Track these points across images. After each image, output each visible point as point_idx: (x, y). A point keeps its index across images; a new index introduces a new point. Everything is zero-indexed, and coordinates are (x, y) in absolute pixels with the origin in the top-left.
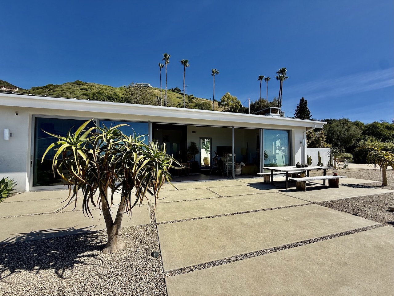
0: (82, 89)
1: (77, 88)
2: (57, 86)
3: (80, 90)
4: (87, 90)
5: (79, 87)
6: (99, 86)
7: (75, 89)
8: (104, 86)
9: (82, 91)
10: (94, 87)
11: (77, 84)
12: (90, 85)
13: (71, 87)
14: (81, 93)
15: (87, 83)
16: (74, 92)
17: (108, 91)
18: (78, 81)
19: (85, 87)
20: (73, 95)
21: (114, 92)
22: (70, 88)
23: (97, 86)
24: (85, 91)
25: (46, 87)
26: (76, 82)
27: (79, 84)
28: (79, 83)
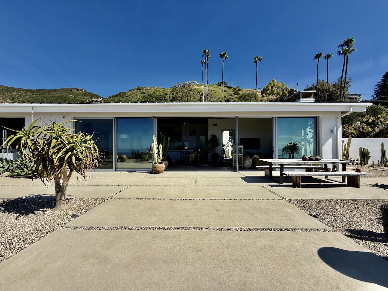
0: (142, 93)
1: (138, 93)
2: (124, 93)
3: (140, 94)
4: (145, 94)
5: (140, 92)
6: (154, 89)
7: (137, 93)
8: (158, 88)
9: (142, 95)
10: (151, 90)
11: (138, 90)
12: (148, 89)
15: (145, 88)
17: (161, 92)
18: (139, 87)
19: (144, 91)
21: (166, 92)
22: (133, 94)
23: (152, 89)
24: (144, 94)
25: (118, 95)
26: (137, 88)
27: (140, 90)
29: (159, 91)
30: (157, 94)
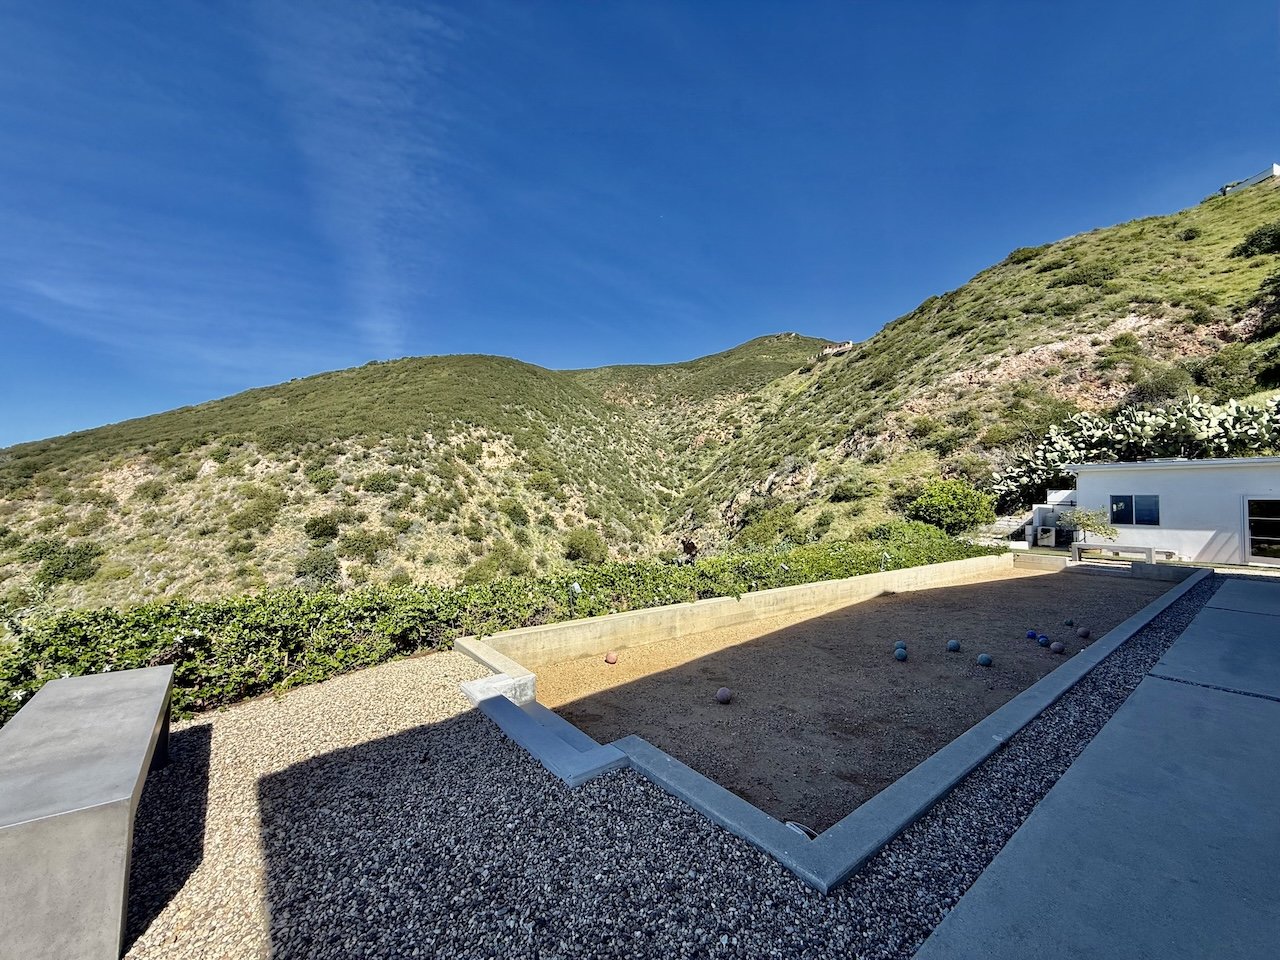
1: (1023, 272)
2: (954, 294)
4: (1060, 266)
5: (1029, 267)
7: (1017, 277)
11: (1018, 262)
13: (997, 280)
14: (1043, 286)
15: (1052, 245)
16: (1017, 289)
18: (1018, 251)
19: (1048, 259)
20: (1018, 299)
22: (999, 283)
24: (1057, 271)
25: (922, 310)
26: (1011, 257)
27: (1025, 260)
28: (1022, 258)
29: (1138, 236)
30: (1132, 252)
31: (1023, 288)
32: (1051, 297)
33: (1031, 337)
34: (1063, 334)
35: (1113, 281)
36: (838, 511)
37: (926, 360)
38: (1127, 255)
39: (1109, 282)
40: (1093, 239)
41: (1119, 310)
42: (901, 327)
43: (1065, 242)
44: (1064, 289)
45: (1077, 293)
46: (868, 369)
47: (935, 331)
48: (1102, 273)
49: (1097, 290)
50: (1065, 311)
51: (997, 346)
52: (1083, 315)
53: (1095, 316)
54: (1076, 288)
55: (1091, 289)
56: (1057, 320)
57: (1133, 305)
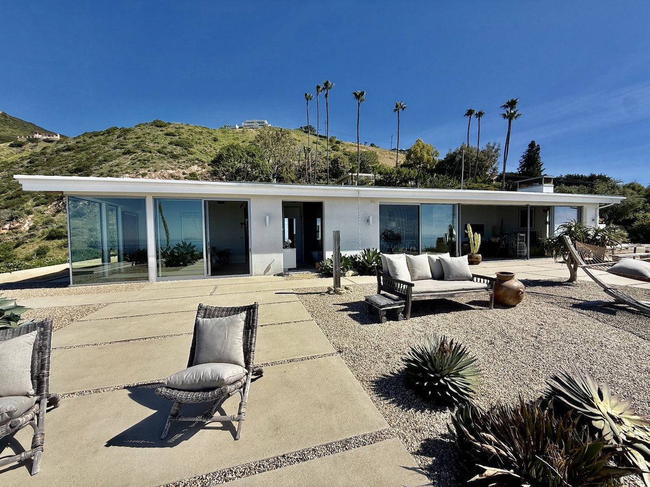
0: (167, 135)
2: (126, 131)
3: (165, 136)
4: (174, 136)
6: (190, 128)
7: (156, 134)
9: (168, 137)
10: (184, 130)
11: (157, 126)
13: (148, 131)
14: (167, 142)
15: (171, 124)
16: (156, 140)
17: (204, 135)
18: (157, 120)
19: (170, 130)
20: (156, 145)
21: (213, 136)
22: (148, 133)
24: (172, 137)
25: (109, 132)
26: (154, 122)
28: (159, 125)
29: (201, 133)
30: (198, 139)
31: (159, 140)
32: (170, 148)
33: (161, 165)
34: (173, 167)
35: (191, 149)
36: (52, 245)
37: (110, 163)
38: (197, 140)
39: (190, 149)
40: (186, 128)
41: (192, 162)
42: (96, 139)
43: (177, 125)
44: (175, 147)
45: (178, 150)
46: (73, 160)
47: (115, 148)
48: (188, 145)
49: (186, 151)
50: (175, 157)
51: (146, 166)
52: (180, 161)
53: (184, 162)
54: (179, 148)
55: (184, 150)
56: (171, 160)
57: (197, 161)
